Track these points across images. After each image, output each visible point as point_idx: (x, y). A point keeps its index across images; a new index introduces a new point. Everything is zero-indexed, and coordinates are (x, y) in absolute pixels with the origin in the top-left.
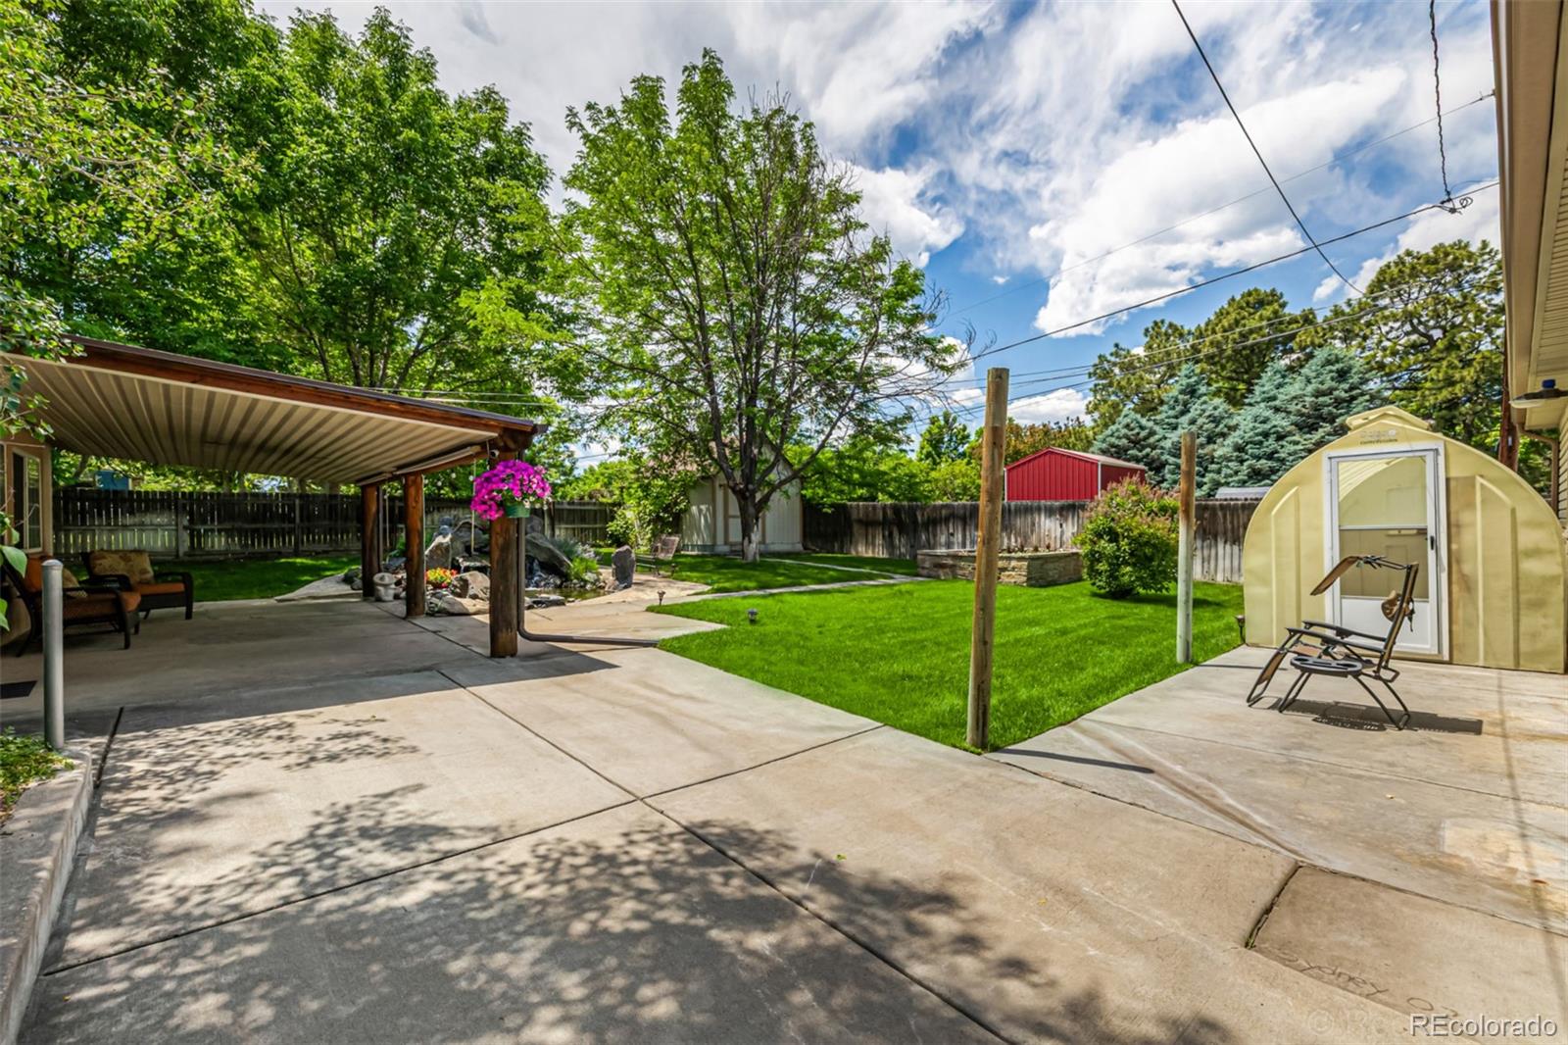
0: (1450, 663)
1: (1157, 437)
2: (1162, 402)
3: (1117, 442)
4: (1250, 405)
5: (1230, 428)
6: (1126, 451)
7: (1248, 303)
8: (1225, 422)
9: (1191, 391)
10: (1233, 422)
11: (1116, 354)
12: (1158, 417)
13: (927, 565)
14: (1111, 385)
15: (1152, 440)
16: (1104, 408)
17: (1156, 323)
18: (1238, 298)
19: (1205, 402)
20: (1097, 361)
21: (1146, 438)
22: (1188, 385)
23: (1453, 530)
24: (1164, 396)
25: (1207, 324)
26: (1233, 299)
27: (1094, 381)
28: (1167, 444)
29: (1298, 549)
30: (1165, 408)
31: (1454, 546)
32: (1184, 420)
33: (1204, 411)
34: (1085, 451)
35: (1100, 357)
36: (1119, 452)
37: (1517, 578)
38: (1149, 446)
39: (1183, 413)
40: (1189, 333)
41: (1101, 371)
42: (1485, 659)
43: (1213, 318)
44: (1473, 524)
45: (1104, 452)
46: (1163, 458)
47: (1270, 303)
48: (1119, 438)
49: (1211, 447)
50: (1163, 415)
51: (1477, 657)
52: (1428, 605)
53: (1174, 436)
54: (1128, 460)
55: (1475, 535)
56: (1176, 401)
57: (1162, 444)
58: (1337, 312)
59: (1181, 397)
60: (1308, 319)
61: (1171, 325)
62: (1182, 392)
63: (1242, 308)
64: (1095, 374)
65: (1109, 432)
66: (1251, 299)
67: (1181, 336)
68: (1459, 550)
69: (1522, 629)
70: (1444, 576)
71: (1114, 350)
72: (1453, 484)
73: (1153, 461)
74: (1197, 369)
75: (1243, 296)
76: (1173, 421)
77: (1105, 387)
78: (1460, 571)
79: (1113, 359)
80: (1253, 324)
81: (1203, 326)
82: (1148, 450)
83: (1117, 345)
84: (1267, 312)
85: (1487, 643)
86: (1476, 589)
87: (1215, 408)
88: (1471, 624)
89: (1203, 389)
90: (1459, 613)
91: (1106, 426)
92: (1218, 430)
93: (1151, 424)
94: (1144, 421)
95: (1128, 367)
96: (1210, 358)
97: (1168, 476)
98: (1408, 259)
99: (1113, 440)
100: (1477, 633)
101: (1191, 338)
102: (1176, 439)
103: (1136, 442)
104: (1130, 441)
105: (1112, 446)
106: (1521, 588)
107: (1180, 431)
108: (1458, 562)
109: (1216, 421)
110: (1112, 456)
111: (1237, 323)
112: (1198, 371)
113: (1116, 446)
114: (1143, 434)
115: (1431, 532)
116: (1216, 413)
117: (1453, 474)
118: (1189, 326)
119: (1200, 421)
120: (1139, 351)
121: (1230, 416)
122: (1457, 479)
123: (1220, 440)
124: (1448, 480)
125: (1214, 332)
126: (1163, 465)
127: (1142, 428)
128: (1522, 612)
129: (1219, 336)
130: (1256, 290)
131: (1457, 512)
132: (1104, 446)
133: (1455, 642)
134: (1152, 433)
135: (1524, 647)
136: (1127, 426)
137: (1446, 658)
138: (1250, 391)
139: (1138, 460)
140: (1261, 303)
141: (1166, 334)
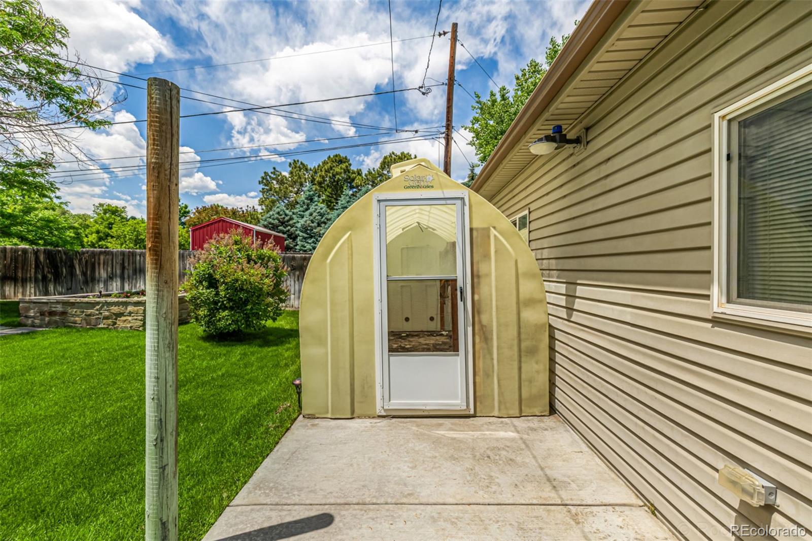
0: (474, 416)
1: (294, 221)
2: (297, 203)
3: (272, 221)
4: (337, 210)
5: (328, 220)
6: (277, 227)
7: (336, 160)
8: (326, 216)
9: (310, 199)
10: (329, 217)
11: (274, 173)
12: (295, 211)
13: (32, 313)
14: (271, 190)
15: (291, 222)
16: (267, 202)
17: (294, 161)
18: (332, 157)
19: (317, 205)
20: (263, 175)
21: (288, 221)
22: (309, 195)
23: (475, 280)
24: (298, 200)
25: (319, 166)
26: (330, 157)
27: (262, 186)
28: (299, 225)
29: (352, 300)
30: (298, 206)
31: (476, 297)
32: (307, 213)
33: (316, 209)
34: (256, 225)
35: (265, 173)
36: (274, 227)
37: (519, 327)
38: (290, 225)
39: (307, 209)
40: (311, 170)
41: (265, 180)
42: (500, 410)
43: (321, 164)
44: (488, 275)
45: (265, 226)
46: (297, 233)
47: (344, 162)
48: (274, 219)
49: (319, 228)
50: (298, 210)
51: (493, 407)
52: (458, 358)
53: (302, 221)
54: (279, 232)
55: (490, 286)
56: (304, 203)
57: (297, 225)
58: (370, 173)
59: (306, 201)
60: (359, 173)
61: (302, 163)
62: (307, 199)
63: (333, 162)
64: (262, 182)
65: (268, 215)
66: (337, 158)
67: (307, 170)
68: (479, 300)
69: (523, 376)
70: (470, 329)
71: (273, 170)
72: (475, 233)
73: (292, 234)
74: (314, 188)
75: (334, 156)
76: (302, 213)
77: (268, 191)
78: (480, 322)
79: (272, 175)
80: (338, 170)
81: (316, 167)
82: (289, 227)
83: (274, 168)
84: (344, 166)
85: (501, 394)
86: (492, 339)
87: (321, 209)
88: (488, 375)
89: (316, 199)
90: (480, 364)
91: (268, 212)
92: (322, 220)
93: (291, 213)
94: (287, 212)
95: (281, 182)
96: (320, 184)
97: (299, 243)
98: (393, 155)
99: (271, 220)
100: (493, 383)
101: (311, 172)
102: (303, 223)
103: (283, 223)
104: (280, 221)
105: (270, 223)
106: (523, 336)
107: (305, 219)
108: (479, 313)
109: (322, 215)
110: (270, 229)
111: (331, 168)
112: (314, 189)
113: (272, 224)
114: (287, 218)
115: (460, 283)
116: (322, 211)
117: (475, 226)
118: (311, 165)
119: (315, 214)
120: (286, 174)
121: (328, 213)
122: (477, 229)
123: (323, 225)
124: (471, 230)
125: (321, 171)
126: (296, 237)
127: (286, 215)
128: (523, 359)
129: (323, 173)
130: (339, 155)
131: (478, 263)
132: (266, 223)
133: (478, 394)
134: (291, 219)
135: (525, 394)
136: (278, 213)
137: (472, 412)
138: (337, 203)
139: (284, 233)
140: (341, 162)
141: (299, 167)
